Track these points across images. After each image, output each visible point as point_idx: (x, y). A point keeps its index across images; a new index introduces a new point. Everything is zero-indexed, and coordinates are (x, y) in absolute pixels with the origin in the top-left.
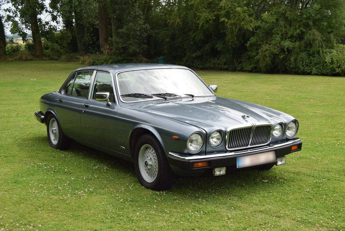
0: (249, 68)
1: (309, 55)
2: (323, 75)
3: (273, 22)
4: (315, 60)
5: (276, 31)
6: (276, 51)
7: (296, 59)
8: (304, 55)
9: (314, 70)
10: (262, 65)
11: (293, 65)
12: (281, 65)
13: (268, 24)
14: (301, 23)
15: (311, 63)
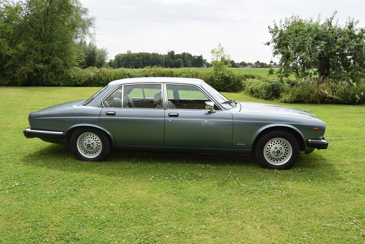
0: (7, 83)
1: (55, 74)
2: (67, 86)
3: (25, 51)
4: (60, 77)
5: (29, 57)
6: (31, 71)
7: (46, 76)
8: (52, 73)
9: (62, 84)
10: (19, 81)
11: (45, 80)
12: (34, 80)
13: (22, 52)
14: (48, 53)
15: (57, 78)
